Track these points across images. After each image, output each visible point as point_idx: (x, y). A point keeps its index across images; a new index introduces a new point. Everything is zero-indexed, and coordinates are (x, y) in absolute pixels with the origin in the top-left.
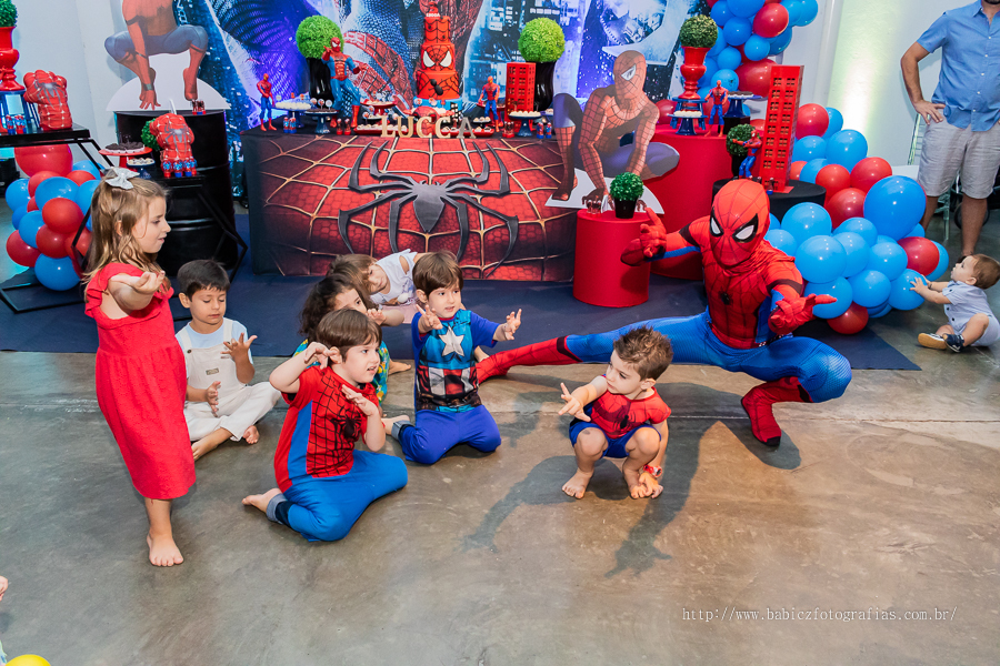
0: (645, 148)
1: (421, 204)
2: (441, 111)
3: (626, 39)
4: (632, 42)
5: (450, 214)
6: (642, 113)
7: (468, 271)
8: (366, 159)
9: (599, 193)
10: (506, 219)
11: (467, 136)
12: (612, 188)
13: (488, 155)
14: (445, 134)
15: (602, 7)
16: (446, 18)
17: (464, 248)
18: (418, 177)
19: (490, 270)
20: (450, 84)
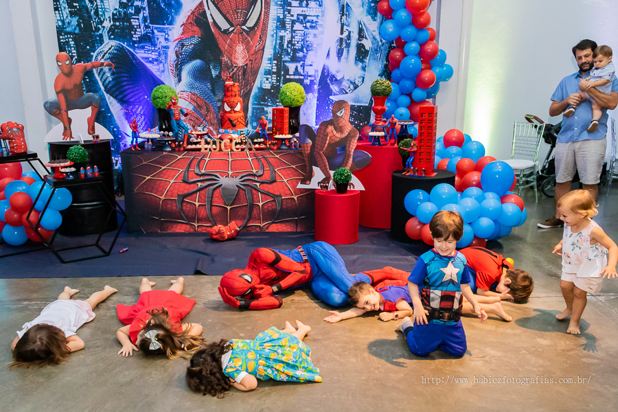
0: (352, 153)
1: (224, 189)
2: (235, 136)
3: (343, 91)
4: (347, 93)
5: (241, 194)
6: (349, 134)
7: (253, 227)
8: (192, 165)
9: (327, 179)
10: (274, 196)
11: (250, 149)
12: (334, 176)
13: (263, 160)
14: (237, 149)
15: (328, 74)
16: (237, 84)
17: (250, 213)
18: (222, 174)
19: (266, 227)
20: (240, 120)
